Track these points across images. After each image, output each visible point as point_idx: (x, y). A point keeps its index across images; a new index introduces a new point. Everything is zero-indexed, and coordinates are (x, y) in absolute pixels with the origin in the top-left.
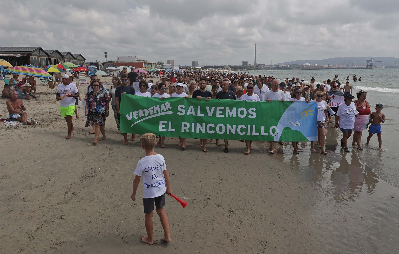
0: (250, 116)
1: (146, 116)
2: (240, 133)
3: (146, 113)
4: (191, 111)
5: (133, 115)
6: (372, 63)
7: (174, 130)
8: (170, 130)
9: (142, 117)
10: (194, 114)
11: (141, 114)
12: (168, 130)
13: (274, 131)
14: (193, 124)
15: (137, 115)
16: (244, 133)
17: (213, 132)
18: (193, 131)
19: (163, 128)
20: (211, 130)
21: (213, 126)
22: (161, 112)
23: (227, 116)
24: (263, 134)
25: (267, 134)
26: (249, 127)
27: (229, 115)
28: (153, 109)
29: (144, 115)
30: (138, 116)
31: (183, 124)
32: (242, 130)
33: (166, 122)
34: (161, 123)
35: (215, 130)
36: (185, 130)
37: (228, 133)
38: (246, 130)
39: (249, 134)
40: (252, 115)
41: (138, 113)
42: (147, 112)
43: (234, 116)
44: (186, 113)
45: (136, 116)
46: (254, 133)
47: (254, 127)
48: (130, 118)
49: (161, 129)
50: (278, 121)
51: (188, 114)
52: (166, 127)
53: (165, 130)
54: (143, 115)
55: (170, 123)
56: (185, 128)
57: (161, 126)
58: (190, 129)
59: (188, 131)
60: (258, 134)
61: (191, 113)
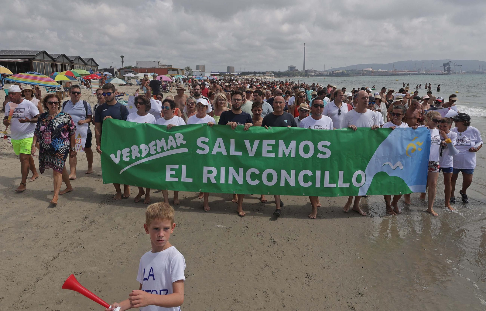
0: (320, 156)
1: (143, 155)
2: (302, 184)
3: (144, 151)
4: (219, 147)
5: (122, 155)
6: (450, 68)
7: (190, 180)
8: (184, 179)
9: (138, 159)
10: (225, 153)
11: (135, 154)
12: (180, 179)
13: (359, 179)
14: (223, 170)
15: (129, 154)
16: (310, 184)
17: (257, 182)
18: (223, 181)
19: (172, 176)
20: (253, 178)
21: (257, 172)
22: (168, 150)
23: (280, 155)
24: (341, 185)
25: (348, 185)
26: (318, 173)
27: (284, 154)
28: (156, 145)
29: (141, 155)
30: (130, 156)
31: (206, 169)
32: (306, 179)
33: (177, 167)
34: (168, 167)
35: (260, 179)
36: (209, 179)
37: (283, 184)
38: (313, 178)
39: (318, 185)
40: (324, 153)
41: (130, 152)
42: (146, 150)
43: (293, 155)
44: (211, 150)
45: (127, 157)
46: (327, 185)
47: (327, 173)
48: (117, 161)
49: (168, 178)
50: (366, 163)
51: (214, 153)
52: (178, 174)
53: (176, 179)
54: (139, 155)
55: (184, 167)
56: (210, 176)
57: (169, 173)
58: (218, 177)
59: (214, 181)
60: (333, 186)
61: (219, 150)
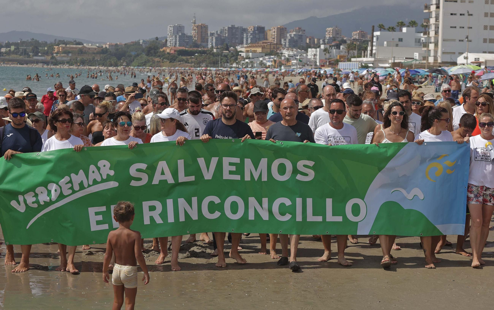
0: (299, 177)
1: (53, 199)
2: (278, 217)
13: (356, 210)
14: (170, 203)
16: (288, 217)
17: (217, 214)
18: (171, 219)
21: (217, 200)
22: (89, 186)
23: (247, 178)
24: (330, 218)
25: (340, 219)
26: (299, 201)
27: (252, 177)
28: (70, 182)
29: (50, 199)
31: (146, 205)
32: (283, 209)
34: (92, 210)
35: (222, 211)
36: (152, 218)
37: (252, 216)
38: (292, 210)
39: (299, 218)
40: (305, 175)
41: (36, 196)
42: (56, 191)
43: (265, 178)
44: (151, 179)
46: (311, 218)
47: (309, 201)
51: (155, 182)
56: (153, 213)
57: (93, 219)
58: (164, 215)
59: (158, 221)
60: (319, 219)
